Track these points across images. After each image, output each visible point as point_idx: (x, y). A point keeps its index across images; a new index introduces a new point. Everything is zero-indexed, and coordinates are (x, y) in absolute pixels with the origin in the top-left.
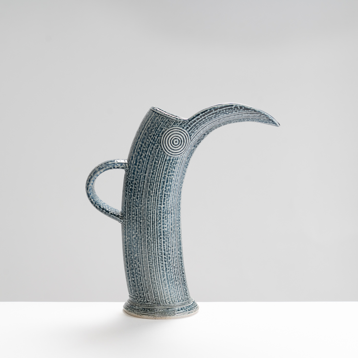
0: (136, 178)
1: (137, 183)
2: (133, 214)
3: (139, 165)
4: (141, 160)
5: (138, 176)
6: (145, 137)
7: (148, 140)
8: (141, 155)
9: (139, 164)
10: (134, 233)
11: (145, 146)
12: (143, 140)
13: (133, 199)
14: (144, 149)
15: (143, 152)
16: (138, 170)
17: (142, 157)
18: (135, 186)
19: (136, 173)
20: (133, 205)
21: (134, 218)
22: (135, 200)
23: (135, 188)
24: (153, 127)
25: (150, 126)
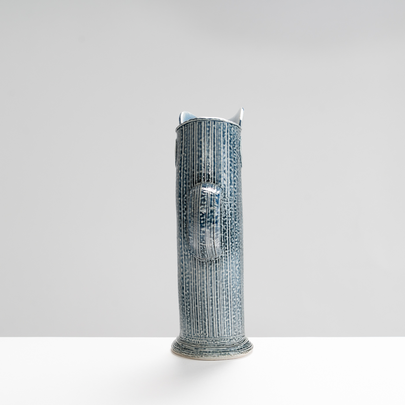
0: (235, 199)
1: (236, 205)
2: (236, 241)
3: (234, 185)
4: (235, 178)
5: (236, 197)
6: (231, 152)
7: (235, 154)
8: (234, 172)
9: (234, 183)
10: (237, 263)
11: (235, 162)
12: (230, 155)
13: (235, 224)
14: (235, 165)
15: (235, 169)
16: (235, 190)
17: (235, 174)
18: (235, 208)
19: (233, 194)
20: (236, 231)
21: (237, 246)
22: (236, 225)
23: (235, 212)
24: (234, 139)
25: (230, 138)
